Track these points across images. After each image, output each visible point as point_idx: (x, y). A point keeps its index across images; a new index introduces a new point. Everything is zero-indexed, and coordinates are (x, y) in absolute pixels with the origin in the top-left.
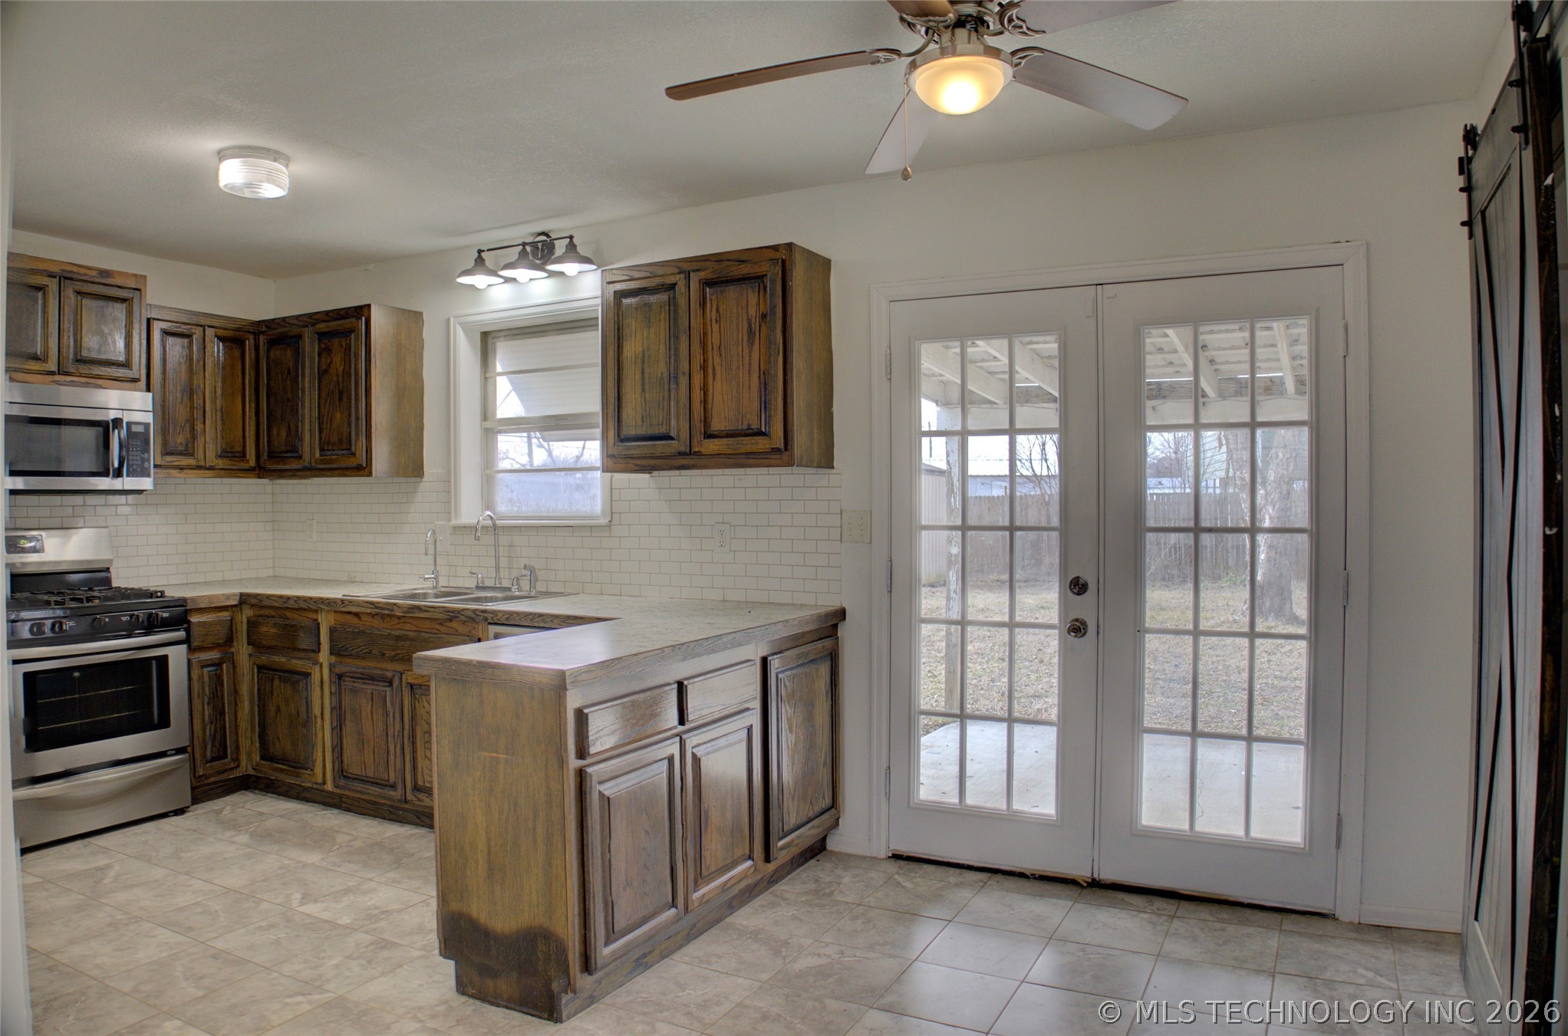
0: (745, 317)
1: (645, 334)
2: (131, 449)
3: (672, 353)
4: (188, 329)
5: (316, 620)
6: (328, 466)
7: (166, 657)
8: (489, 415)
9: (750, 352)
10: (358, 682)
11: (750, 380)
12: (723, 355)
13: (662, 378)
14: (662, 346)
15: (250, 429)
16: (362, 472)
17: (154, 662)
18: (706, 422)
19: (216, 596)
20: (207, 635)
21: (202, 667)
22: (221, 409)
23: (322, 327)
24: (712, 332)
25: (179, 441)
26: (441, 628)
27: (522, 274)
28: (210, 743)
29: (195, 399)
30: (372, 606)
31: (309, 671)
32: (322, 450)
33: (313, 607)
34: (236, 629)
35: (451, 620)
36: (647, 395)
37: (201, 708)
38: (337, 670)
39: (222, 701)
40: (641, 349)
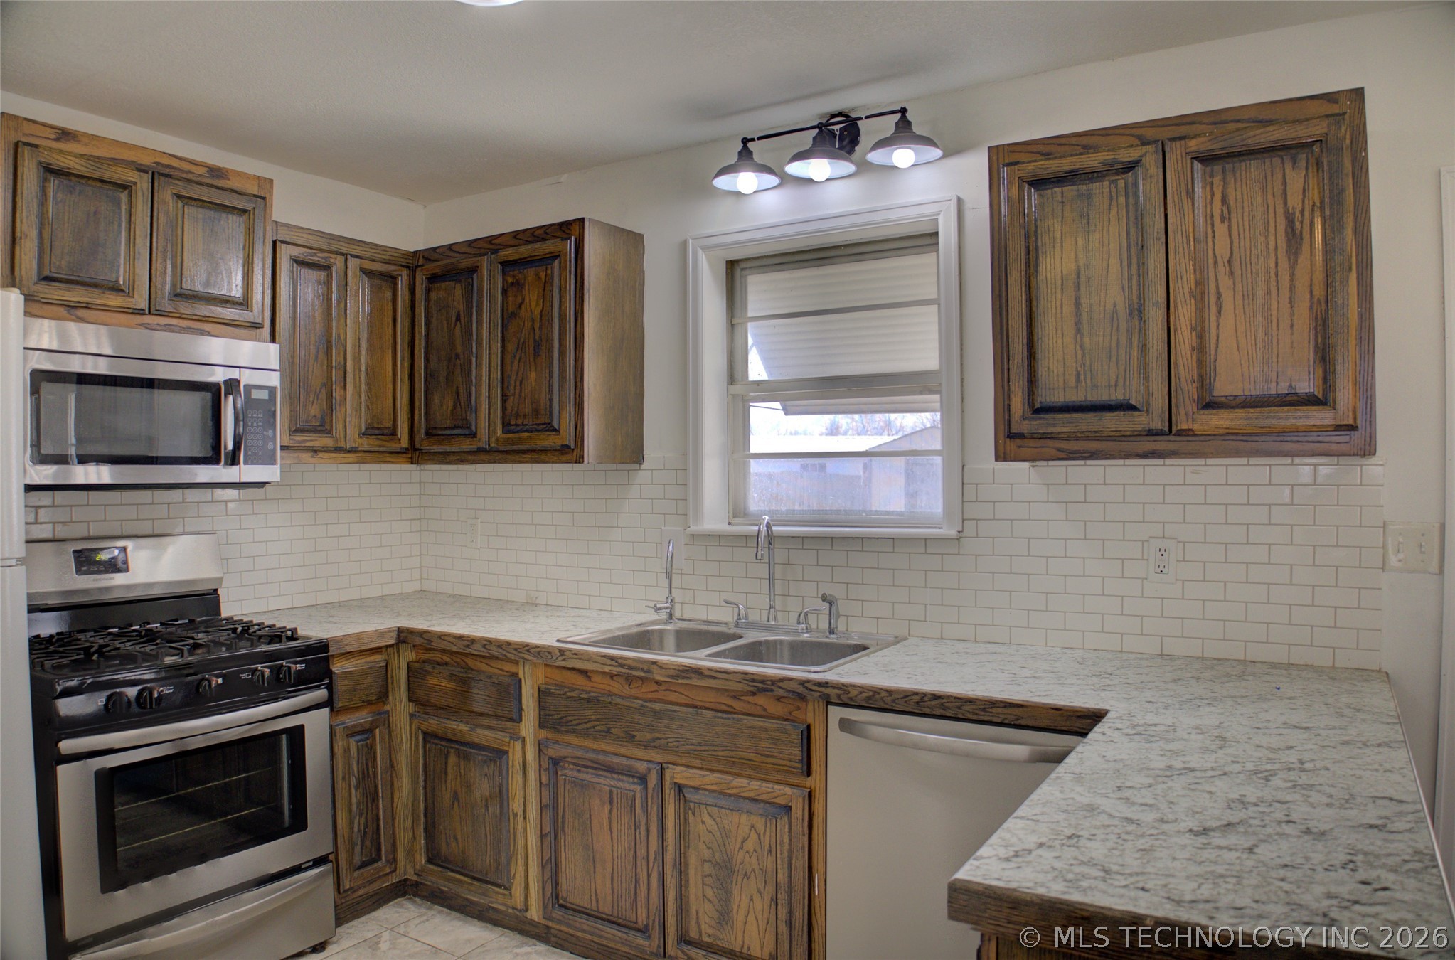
0: (1280, 210)
1: (1080, 243)
2: (250, 424)
3: (1134, 271)
4: (325, 258)
5: (516, 675)
6: (515, 447)
7: (301, 727)
8: (738, 375)
9: (1293, 267)
10: (587, 773)
11: (1292, 314)
12: (1238, 272)
13: (1115, 311)
14: (1114, 262)
15: (401, 398)
16: (568, 457)
17: (284, 737)
18: (1204, 380)
19: (367, 634)
20: (355, 691)
21: (349, 736)
22: (367, 370)
23: (508, 254)
24: (1214, 237)
25: (313, 412)
26: (737, 705)
27: (818, 168)
28: (359, 843)
29: (334, 354)
30: (613, 663)
31: (505, 748)
32: (506, 426)
33: (513, 657)
34: (392, 677)
35: (754, 694)
36: (1087, 340)
37: (347, 795)
38: (553, 751)
39: (375, 782)
40: (1073, 267)
